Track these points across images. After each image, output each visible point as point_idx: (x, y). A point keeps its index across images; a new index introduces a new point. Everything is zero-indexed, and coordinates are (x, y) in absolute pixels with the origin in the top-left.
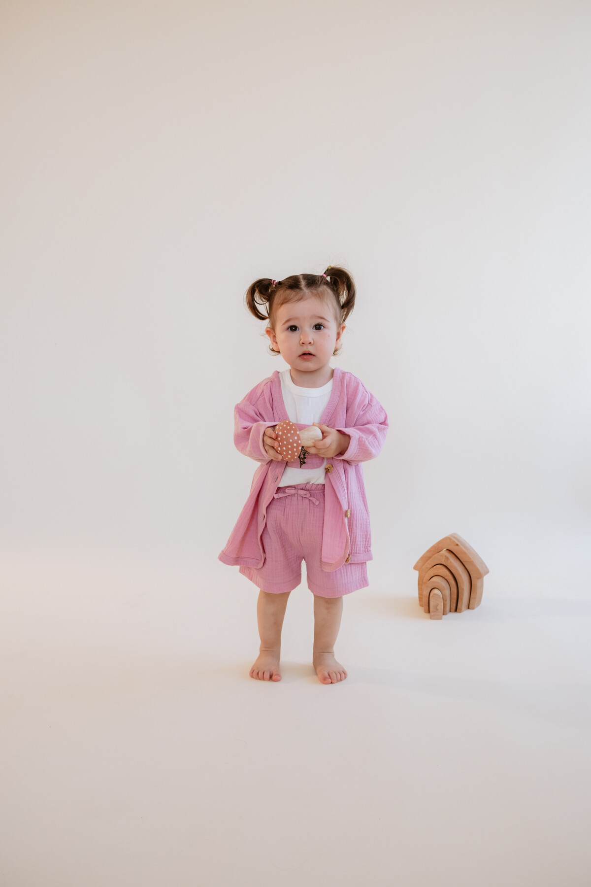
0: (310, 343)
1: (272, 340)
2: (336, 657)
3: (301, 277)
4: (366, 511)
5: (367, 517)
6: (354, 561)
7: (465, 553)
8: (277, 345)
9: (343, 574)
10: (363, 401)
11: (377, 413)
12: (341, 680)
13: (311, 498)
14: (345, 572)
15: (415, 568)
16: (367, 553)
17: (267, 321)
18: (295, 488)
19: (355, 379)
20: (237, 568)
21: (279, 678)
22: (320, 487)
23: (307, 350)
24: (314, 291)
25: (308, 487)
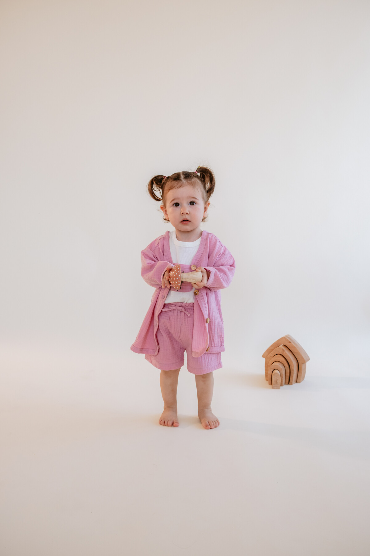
0: (187, 213)
1: (165, 213)
2: (212, 412)
3: (181, 173)
4: (221, 320)
5: (222, 324)
6: (213, 351)
7: (295, 347)
8: (168, 216)
9: (206, 360)
10: (219, 251)
11: (228, 259)
12: (216, 427)
13: (185, 312)
14: (207, 358)
15: (263, 356)
16: (221, 347)
17: (161, 201)
18: (175, 305)
19: (215, 238)
20: (143, 355)
21: (177, 424)
22: (192, 304)
23: (185, 218)
24: (189, 181)
25: (183, 305)
